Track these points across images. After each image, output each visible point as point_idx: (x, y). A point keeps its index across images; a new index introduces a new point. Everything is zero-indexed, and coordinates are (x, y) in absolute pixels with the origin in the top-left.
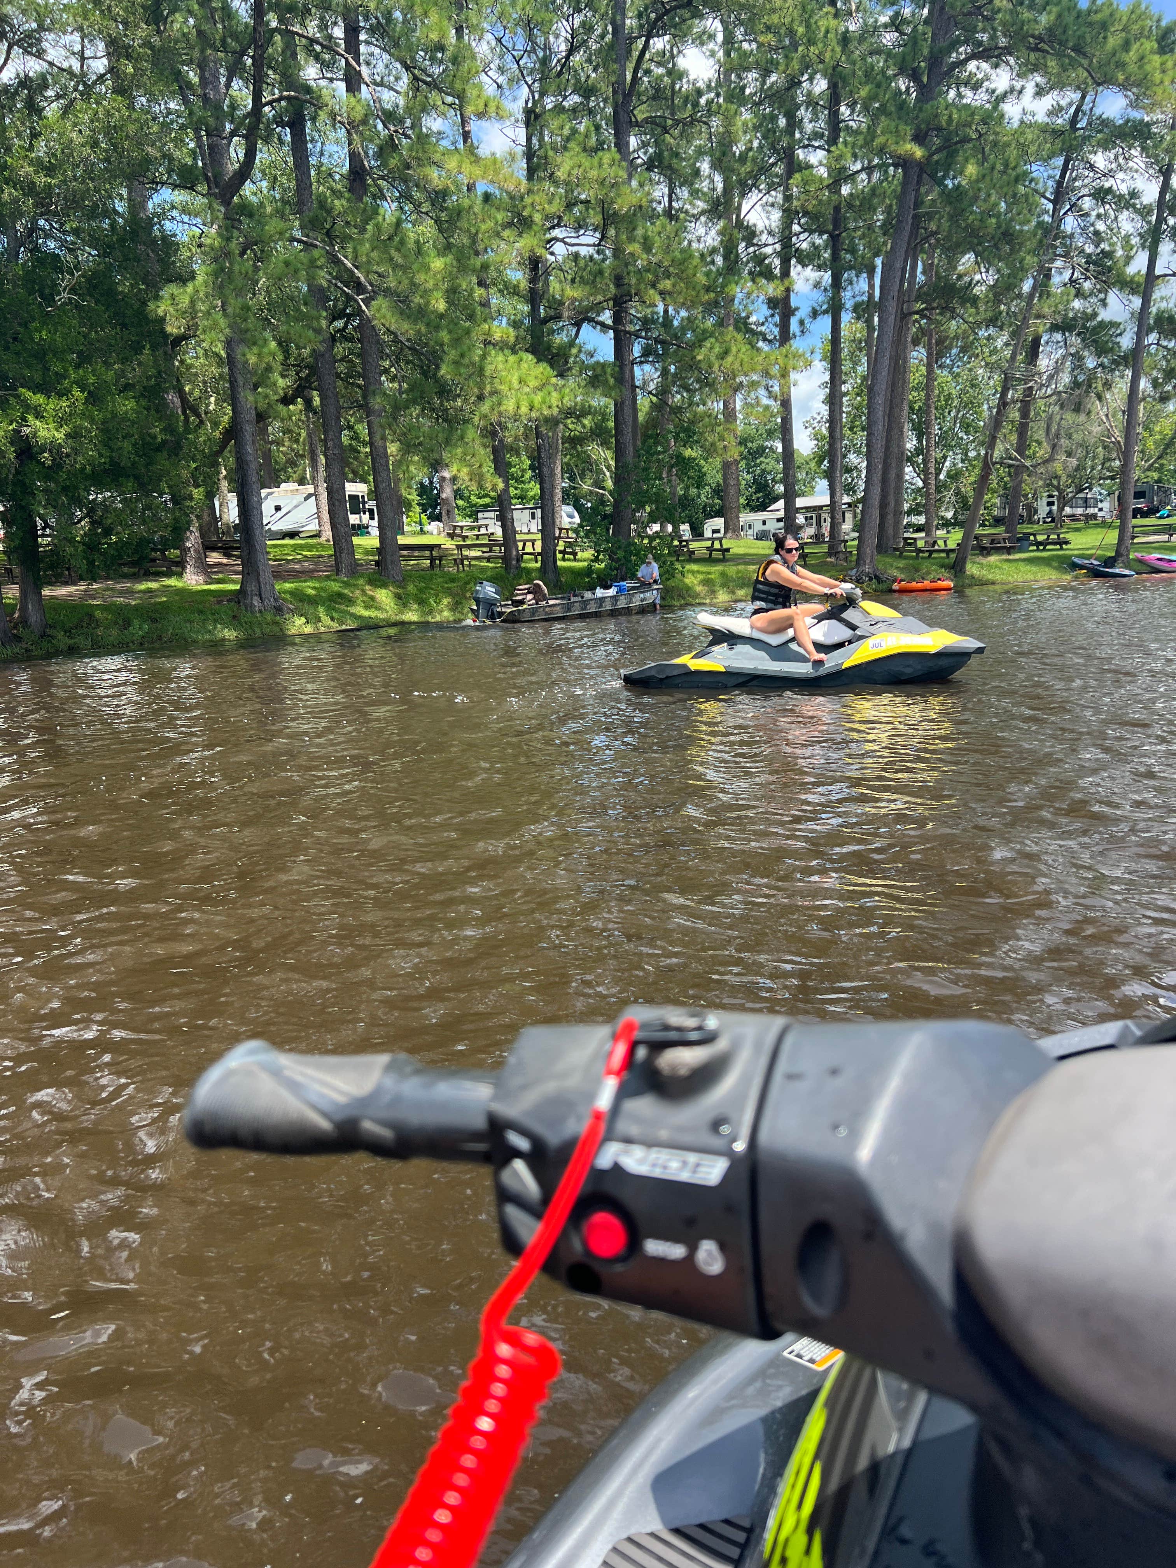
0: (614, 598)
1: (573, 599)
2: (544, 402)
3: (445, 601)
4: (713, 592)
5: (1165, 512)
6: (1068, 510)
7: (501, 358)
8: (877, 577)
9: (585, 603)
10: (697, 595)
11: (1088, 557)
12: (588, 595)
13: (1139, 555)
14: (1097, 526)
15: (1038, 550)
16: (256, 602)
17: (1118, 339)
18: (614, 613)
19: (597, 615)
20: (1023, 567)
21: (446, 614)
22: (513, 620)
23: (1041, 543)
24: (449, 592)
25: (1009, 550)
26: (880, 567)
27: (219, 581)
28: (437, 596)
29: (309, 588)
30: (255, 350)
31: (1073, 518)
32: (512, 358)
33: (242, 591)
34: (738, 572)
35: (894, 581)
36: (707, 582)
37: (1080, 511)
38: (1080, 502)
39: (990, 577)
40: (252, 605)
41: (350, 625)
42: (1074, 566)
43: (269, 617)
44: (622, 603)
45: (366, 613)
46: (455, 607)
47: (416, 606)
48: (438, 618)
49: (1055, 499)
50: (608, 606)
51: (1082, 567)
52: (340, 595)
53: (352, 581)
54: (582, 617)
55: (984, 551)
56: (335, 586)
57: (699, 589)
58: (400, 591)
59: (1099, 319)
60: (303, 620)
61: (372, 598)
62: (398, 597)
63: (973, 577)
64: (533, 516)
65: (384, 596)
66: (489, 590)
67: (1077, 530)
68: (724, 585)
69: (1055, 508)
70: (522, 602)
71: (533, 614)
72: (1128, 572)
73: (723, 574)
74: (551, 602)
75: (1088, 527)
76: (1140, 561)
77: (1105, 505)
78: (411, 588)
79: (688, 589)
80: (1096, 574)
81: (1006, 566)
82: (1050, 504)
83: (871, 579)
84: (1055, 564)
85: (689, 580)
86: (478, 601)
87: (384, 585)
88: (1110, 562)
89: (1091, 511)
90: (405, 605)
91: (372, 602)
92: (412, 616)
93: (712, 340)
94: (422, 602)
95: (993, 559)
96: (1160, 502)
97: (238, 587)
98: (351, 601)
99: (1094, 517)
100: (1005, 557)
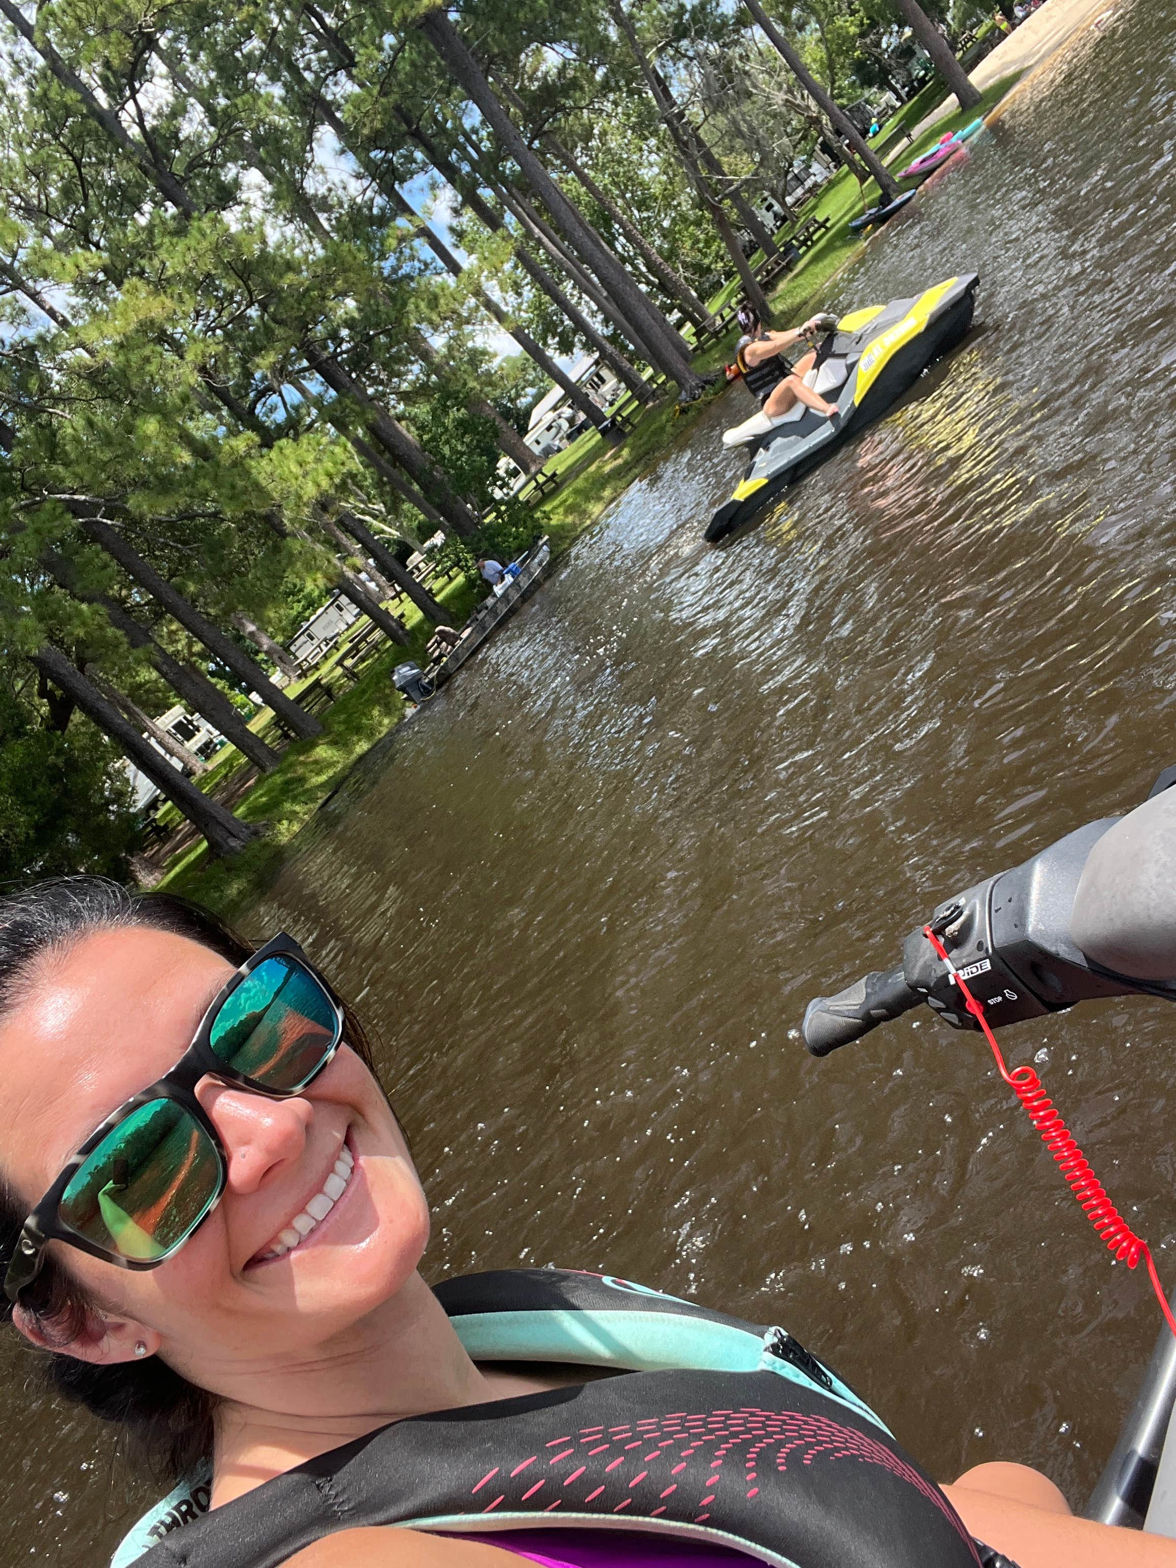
0: (515, 584)
1: (480, 616)
2: (335, 463)
3: (376, 713)
4: (584, 512)
5: (874, 127)
6: (789, 200)
7: (264, 462)
8: (707, 382)
9: (493, 611)
10: (574, 526)
11: (862, 212)
12: (490, 601)
13: (902, 173)
14: (827, 190)
15: (809, 248)
16: (234, 843)
17: (720, 11)
18: (526, 596)
19: (513, 612)
20: (817, 268)
21: (386, 721)
22: (445, 679)
23: (806, 240)
24: (371, 703)
25: (789, 268)
26: (701, 371)
27: (174, 864)
28: (364, 714)
29: (260, 797)
30: (76, 622)
31: (799, 202)
32: (273, 454)
33: (213, 846)
34: (586, 480)
35: (724, 372)
36: (570, 510)
37: (799, 191)
38: (793, 183)
39: (798, 300)
40: (232, 849)
41: (322, 796)
42: (857, 230)
43: (256, 846)
44: (525, 583)
45: (323, 778)
46: (388, 710)
47: (355, 738)
48: (384, 730)
49: (771, 200)
50: (515, 596)
51: (864, 225)
52: (287, 783)
53: (285, 764)
54: (502, 624)
55: (769, 286)
56: (278, 779)
57: (570, 519)
58: (330, 737)
59: (689, 7)
60: (285, 822)
61: (316, 762)
62: (334, 743)
63: (783, 313)
64: (340, 609)
65: (322, 752)
66: (405, 672)
67: (814, 208)
68: (588, 499)
69: (777, 207)
70: (441, 656)
71: (457, 660)
72: (908, 195)
73: (576, 492)
74: (464, 635)
75: (820, 198)
76: (907, 177)
77: (816, 168)
78: (339, 728)
79: (562, 527)
80: (880, 220)
81: (801, 280)
82: (769, 208)
83: (703, 388)
84: (838, 244)
85: (555, 520)
86: (403, 689)
87: (314, 745)
88: (885, 199)
89: (809, 183)
90: (346, 745)
91: (320, 766)
92: (362, 747)
93: (413, 300)
94: (358, 730)
95: (782, 286)
96: (862, 122)
97: (205, 844)
98: (302, 780)
99: (816, 185)
100: (791, 275)
